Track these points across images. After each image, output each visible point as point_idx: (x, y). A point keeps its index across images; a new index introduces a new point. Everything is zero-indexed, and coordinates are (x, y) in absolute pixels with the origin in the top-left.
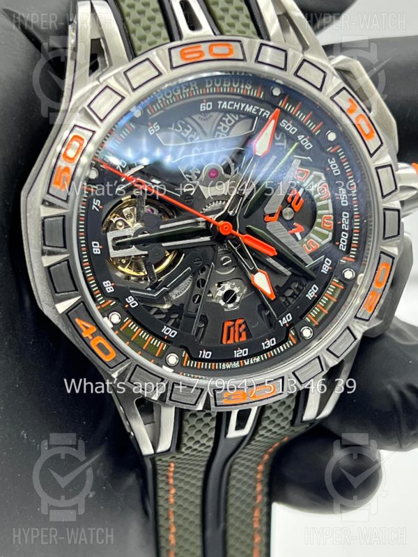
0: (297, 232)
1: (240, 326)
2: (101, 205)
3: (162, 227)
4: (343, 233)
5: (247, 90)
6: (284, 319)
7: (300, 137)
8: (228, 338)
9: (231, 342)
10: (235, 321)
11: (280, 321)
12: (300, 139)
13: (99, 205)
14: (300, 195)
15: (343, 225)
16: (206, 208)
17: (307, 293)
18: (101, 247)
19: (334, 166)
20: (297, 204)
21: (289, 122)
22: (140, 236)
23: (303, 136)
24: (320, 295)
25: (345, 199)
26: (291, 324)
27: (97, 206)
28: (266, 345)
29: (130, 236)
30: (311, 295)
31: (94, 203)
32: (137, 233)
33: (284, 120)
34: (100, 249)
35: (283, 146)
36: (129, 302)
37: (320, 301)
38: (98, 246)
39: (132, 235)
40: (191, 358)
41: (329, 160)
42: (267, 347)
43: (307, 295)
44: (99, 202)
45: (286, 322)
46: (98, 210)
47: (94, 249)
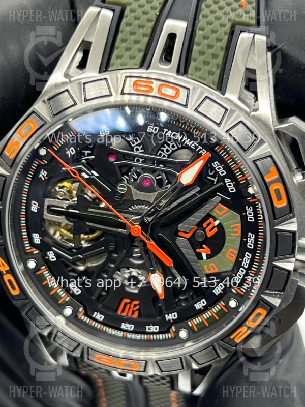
0: (204, 252)
1: (135, 306)
2: (47, 176)
3: (89, 209)
4: (241, 269)
5: (191, 128)
6: (170, 315)
7: (227, 180)
8: (123, 311)
9: (124, 314)
10: (132, 301)
11: (166, 316)
12: (226, 182)
13: (45, 175)
14: (216, 225)
15: (243, 262)
16: (134, 206)
17: (196, 304)
18: (39, 207)
19: (250, 214)
20: (210, 231)
21: (221, 165)
22: (70, 210)
23: (230, 180)
24: (206, 309)
25: (251, 243)
26: (175, 322)
27: (43, 176)
28: (149, 329)
29: (62, 208)
30: (199, 306)
31: (42, 173)
32: (69, 207)
33: (217, 162)
34: (38, 209)
35: (214, 181)
36: (49, 255)
37: (205, 314)
38: (37, 206)
39: (65, 207)
40: (86, 314)
41: (247, 207)
42: (149, 330)
43: (195, 305)
44: (46, 173)
45: (171, 318)
46: (44, 179)
47: (33, 207)
